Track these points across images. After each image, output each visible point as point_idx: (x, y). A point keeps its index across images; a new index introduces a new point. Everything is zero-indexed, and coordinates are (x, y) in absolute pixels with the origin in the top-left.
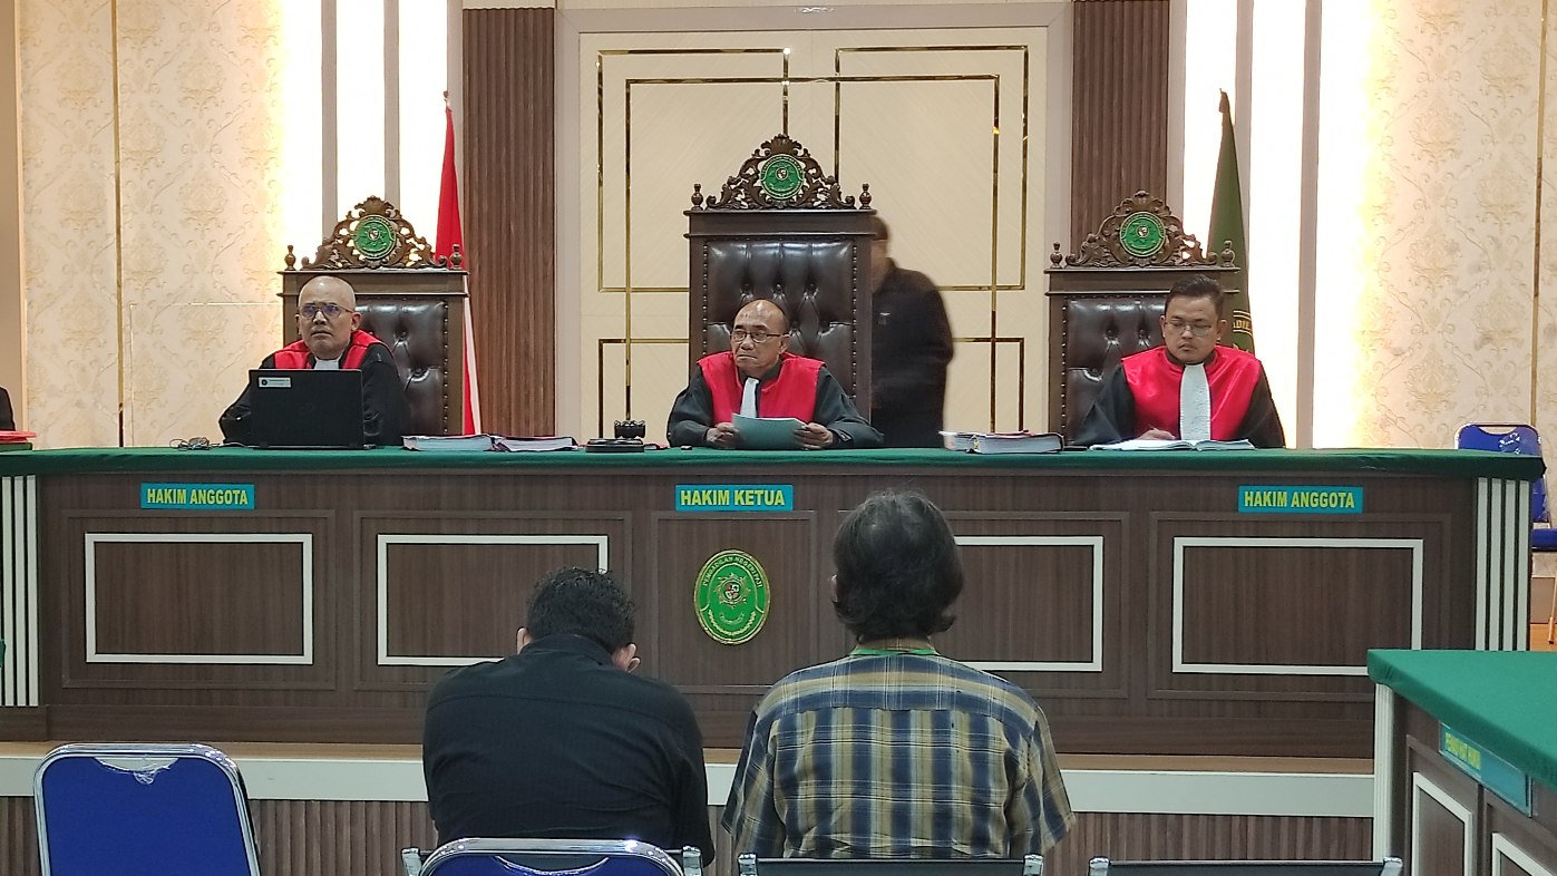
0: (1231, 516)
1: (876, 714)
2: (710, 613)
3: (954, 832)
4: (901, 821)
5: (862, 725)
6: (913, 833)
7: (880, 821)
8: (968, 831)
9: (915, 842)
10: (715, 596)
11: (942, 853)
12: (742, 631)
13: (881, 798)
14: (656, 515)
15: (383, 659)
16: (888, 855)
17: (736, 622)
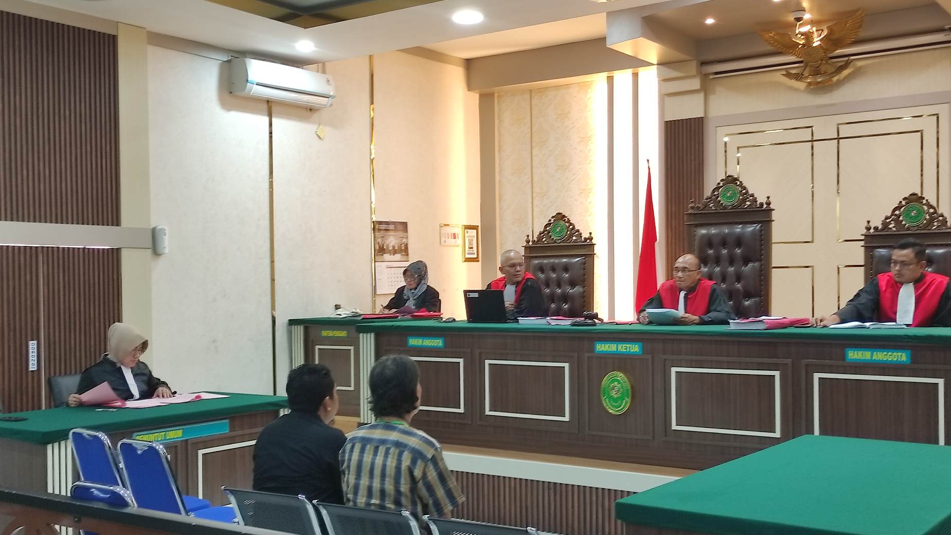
0: (840, 363)
1: (368, 447)
2: (607, 400)
3: (387, 499)
4: (370, 493)
5: (362, 451)
6: (374, 497)
7: (363, 491)
8: (392, 498)
9: (373, 501)
10: (608, 392)
11: (382, 507)
12: (619, 409)
13: (364, 482)
14: (587, 355)
15: (488, 412)
16: (363, 506)
17: (616, 404)
